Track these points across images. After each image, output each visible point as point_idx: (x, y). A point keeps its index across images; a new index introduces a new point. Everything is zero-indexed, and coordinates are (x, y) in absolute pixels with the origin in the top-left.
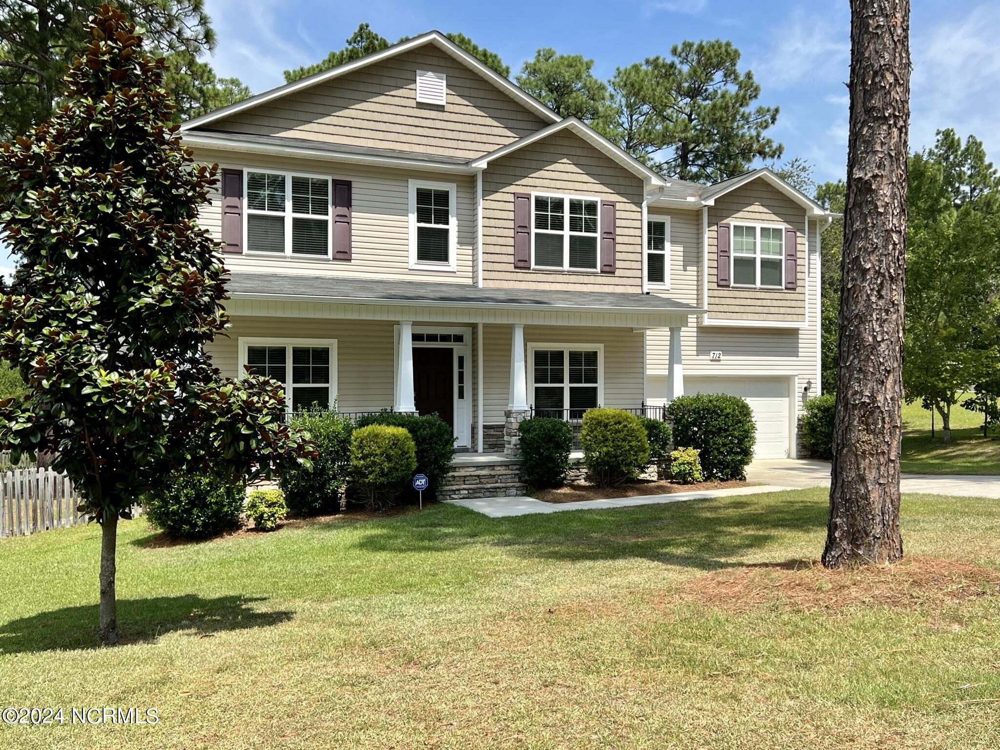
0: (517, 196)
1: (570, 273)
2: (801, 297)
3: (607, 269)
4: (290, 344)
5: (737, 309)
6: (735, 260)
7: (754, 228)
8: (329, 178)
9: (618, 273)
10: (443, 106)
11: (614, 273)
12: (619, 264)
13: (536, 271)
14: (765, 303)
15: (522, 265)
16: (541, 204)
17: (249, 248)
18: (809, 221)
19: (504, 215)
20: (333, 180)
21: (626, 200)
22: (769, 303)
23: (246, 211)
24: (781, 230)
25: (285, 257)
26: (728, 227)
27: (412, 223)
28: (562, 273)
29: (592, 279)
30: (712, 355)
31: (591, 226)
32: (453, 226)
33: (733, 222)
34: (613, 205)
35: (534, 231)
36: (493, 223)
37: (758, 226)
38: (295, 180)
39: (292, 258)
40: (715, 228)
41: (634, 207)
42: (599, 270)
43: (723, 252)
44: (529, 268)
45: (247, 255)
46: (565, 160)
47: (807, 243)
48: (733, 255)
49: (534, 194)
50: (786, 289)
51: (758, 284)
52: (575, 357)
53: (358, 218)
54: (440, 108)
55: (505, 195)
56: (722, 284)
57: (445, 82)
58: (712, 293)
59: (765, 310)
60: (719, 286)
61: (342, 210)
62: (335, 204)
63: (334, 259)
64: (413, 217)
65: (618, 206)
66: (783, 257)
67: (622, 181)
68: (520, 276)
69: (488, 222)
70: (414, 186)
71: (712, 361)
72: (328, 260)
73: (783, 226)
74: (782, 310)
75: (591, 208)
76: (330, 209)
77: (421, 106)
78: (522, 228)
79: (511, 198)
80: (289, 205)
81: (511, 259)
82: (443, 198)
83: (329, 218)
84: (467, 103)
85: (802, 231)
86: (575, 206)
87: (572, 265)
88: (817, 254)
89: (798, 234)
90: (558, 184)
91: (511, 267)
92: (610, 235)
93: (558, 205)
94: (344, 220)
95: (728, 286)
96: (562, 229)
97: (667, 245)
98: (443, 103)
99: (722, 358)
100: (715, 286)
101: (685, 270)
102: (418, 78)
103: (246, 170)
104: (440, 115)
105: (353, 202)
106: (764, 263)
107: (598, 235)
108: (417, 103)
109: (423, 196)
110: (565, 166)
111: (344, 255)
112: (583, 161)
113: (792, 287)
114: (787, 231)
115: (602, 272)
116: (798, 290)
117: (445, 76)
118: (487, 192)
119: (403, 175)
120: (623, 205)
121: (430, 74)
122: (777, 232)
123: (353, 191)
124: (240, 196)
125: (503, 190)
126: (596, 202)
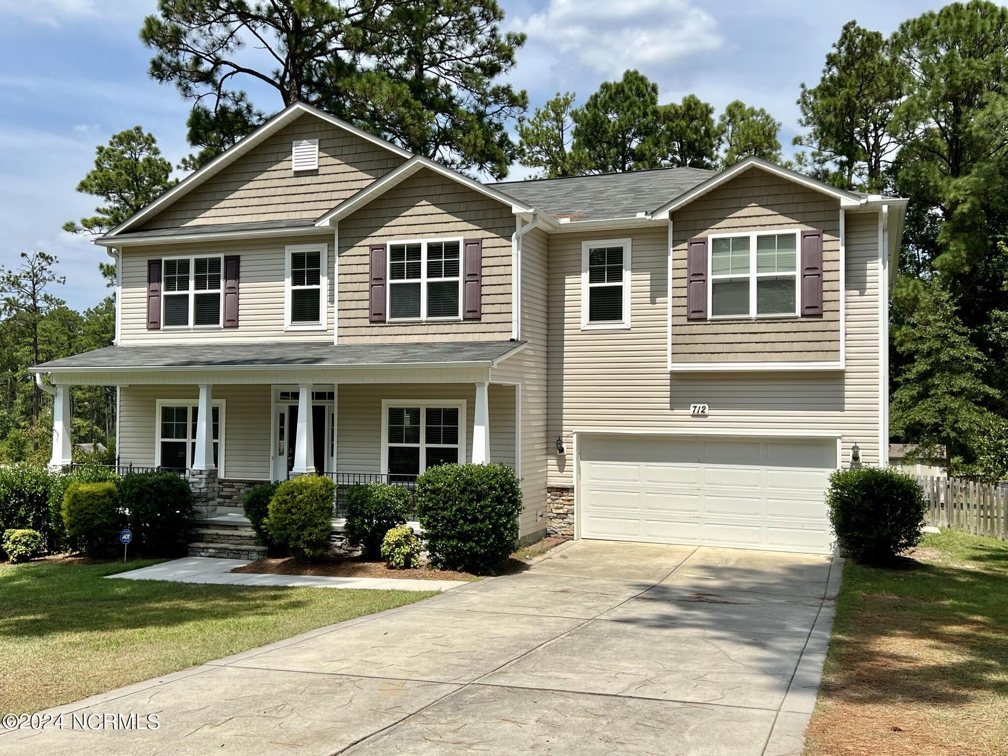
0: (373, 248)
1: (428, 323)
2: (832, 326)
3: (471, 315)
4: (190, 404)
5: (719, 348)
6: (713, 285)
7: (747, 239)
8: (222, 256)
9: (484, 318)
10: (318, 170)
11: (480, 319)
12: (485, 309)
13: (392, 324)
14: (765, 337)
15: (377, 319)
16: (397, 251)
17: (166, 324)
18: (846, 216)
19: (361, 269)
20: (225, 257)
21: (495, 235)
22: (773, 337)
23: (164, 293)
24: (794, 235)
25: (189, 329)
26: (704, 241)
27: (288, 286)
28: (420, 323)
29: (454, 328)
30: (692, 409)
31: (453, 270)
32: (323, 285)
33: (711, 235)
34: (478, 242)
35: (389, 282)
36: (348, 278)
37: (753, 236)
38: (197, 262)
39: (194, 329)
40: (685, 245)
41: (504, 242)
42: (460, 316)
43: (697, 275)
44: (384, 322)
45: (164, 330)
46: (424, 202)
47: (842, 249)
48: (710, 278)
49: (390, 242)
50: (803, 316)
51: (753, 313)
52: (432, 414)
53: (244, 287)
54: (314, 173)
55: (361, 249)
56: (696, 316)
57: (317, 146)
58: (679, 330)
59: (768, 347)
60: (689, 320)
61: (231, 283)
62: (226, 278)
63: (225, 327)
64: (288, 281)
65: (485, 243)
66: (797, 273)
67: (490, 214)
68: (376, 330)
69: (344, 278)
70: (290, 251)
71: (693, 416)
72: (220, 329)
73: (797, 230)
74: (797, 347)
75: (452, 249)
76: (222, 282)
77: (298, 174)
78: (378, 280)
79: (367, 250)
80: (192, 283)
81: (366, 313)
82: (314, 259)
83: (221, 291)
84: (339, 162)
85: (835, 232)
86: (434, 250)
87: (430, 314)
88: (880, 260)
89: (826, 237)
90: (417, 229)
91: (367, 322)
92: (475, 276)
93: (415, 251)
94: (234, 291)
95: (705, 319)
96: (418, 275)
97: (627, 274)
98: (316, 167)
99: (707, 411)
100: (684, 320)
101: (653, 302)
102: (294, 149)
103: (164, 259)
104: (314, 179)
105: (241, 275)
106: (762, 283)
107: (460, 279)
108: (296, 172)
109: (297, 259)
110: (425, 208)
111: (233, 323)
112: (443, 199)
113: (814, 311)
114: (804, 235)
115: (465, 319)
116: (826, 316)
117: (317, 141)
118: (343, 248)
119: (278, 242)
120: (490, 240)
121: (305, 142)
122: (787, 240)
123: (241, 264)
124: (159, 281)
125: (359, 244)
126: (458, 242)
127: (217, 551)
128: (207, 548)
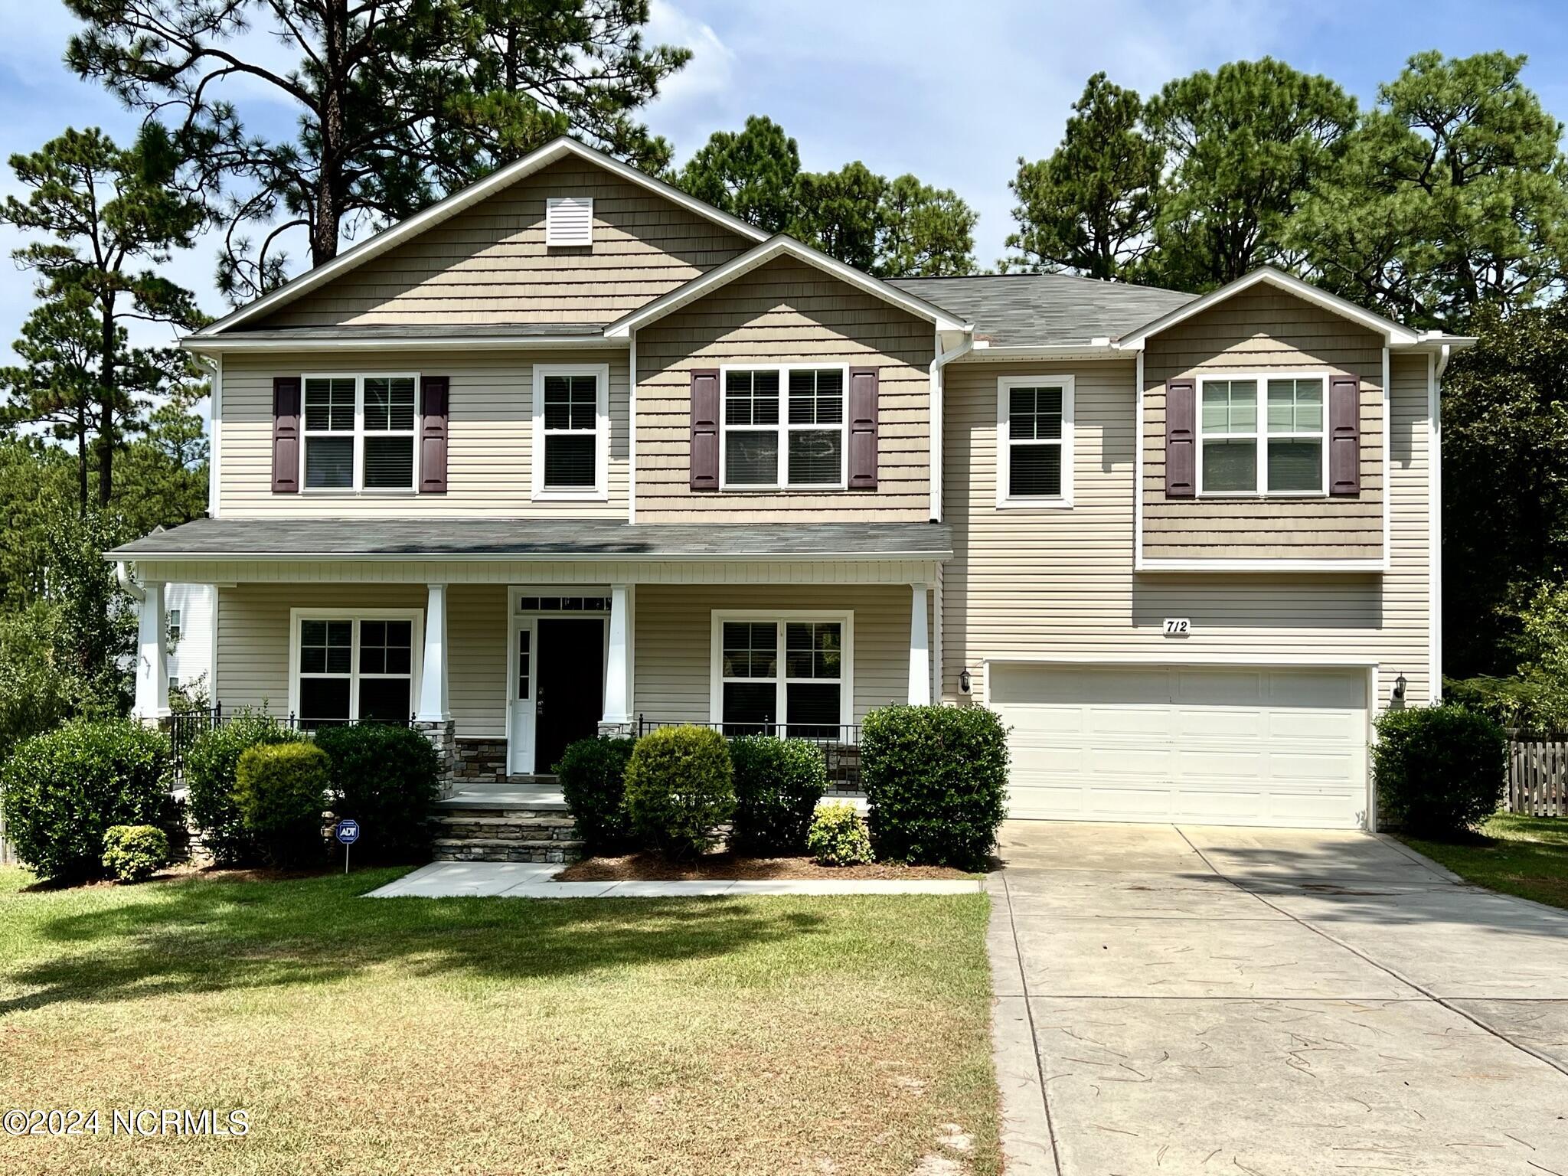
0: (696, 374)
1: (790, 493)
2: (1372, 510)
3: (861, 482)
4: (356, 616)
5: (1212, 538)
6: (1205, 447)
7: (1253, 383)
8: (416, 376)
9: (882, 488)
10: (590, 247)
11: (875, 489)
12: (882, 473)
13: (728, 494)
14: (1279, 524)
15: (703, 484)
16: (738, 382)
17: (308, 484)
18: (1392, 357)
19: (675, 406)
20: (423, 379)
21: (900, 363)
22: (1290, 524)
23: (304, 433)
24: (1320, 381)
25: (354, 494)
26: (1190, 385)
27: (538, 430)
28: (776, 493)
29: (833, 501)
30: (1166, 625)
31: (832, 412)
32: (602, 430)
33: (1200, 375)
34: (873, 372)
35: (724, 428)
36: (654, 420)
37: (1262, 378)
38: (368, 383)
39: (363, 494)
40: (1162, 389)
41: (915, 373)
42: (844, 484)
43: (1180, 432)
44: (716, 489)
45: (304, 494)
46: (783, 308)
47: (1387, 403)
48: (1200, 437)
49: (725, 367)
50: (1332, 495)
51: (1262, 488)
52: (798, 633)
53: (457, 429)
54: (585, 251)
55: (677, 376)
56: (1179, 491)
57: (591, 209)
58: (1152, 511)
59: (1282, 538)
60: (1168, 497)
61: (433, 420)
62: (424, 413)
63: (422, 492)
64: (539, 420)
65: (884, 374)
66: (1325, 435)
67: (893, 331)
68: (701, 502)
69: (645, 420)
70: (540, 374)
71: (1166, 636)
72: (414, 494)
73: (1324, 373)
74: (1323, 538)
75: (831, 380)
76: (417, 420)
77: (555, 251)
78: (704, 424)
79: (686, 378)
80: (359, 419)
81: (686, 476)
82: (586, 388)
83: (416, 433)
84: (629, 236)
85: (1376, 379)
86: (800, 381)
87: (792, 479)
88: (1430, 421)
89: (1364, 385)
90: (771, 348)
91: (686, 489)
92: (867, 423)
93: (768, 381)
94: (438, 434)
95: (1192, 497)
96: (775, 420)
97: (1067, 428)
98: (588, 242)
99: (1188, 630)
100: (1161, 497)
101: (1107, 470)
102: (548, 210)
103: (305, 377)
104: (585, 262)
105: (451, 408)
106: (1274, 447)
107: (844, 427)
108: (550, 248)
109: (554, 388)
110: (783, 316)
111: (436, 485)
112: (814, 304)
113: (1348, 489)
114: (1334, 381)
115: (851, 488)
116: (1364, 496)
117: (590, 200)
118: (643, 373)
119: (523, 359)
120: (893, 372)
121: (568, 200)
122: (1310, 387)
123: (452, 390)
124: (296, 412)
125: (672, 367)
126: (841, 371)
127: (487, 850)
128: (469, 847)
